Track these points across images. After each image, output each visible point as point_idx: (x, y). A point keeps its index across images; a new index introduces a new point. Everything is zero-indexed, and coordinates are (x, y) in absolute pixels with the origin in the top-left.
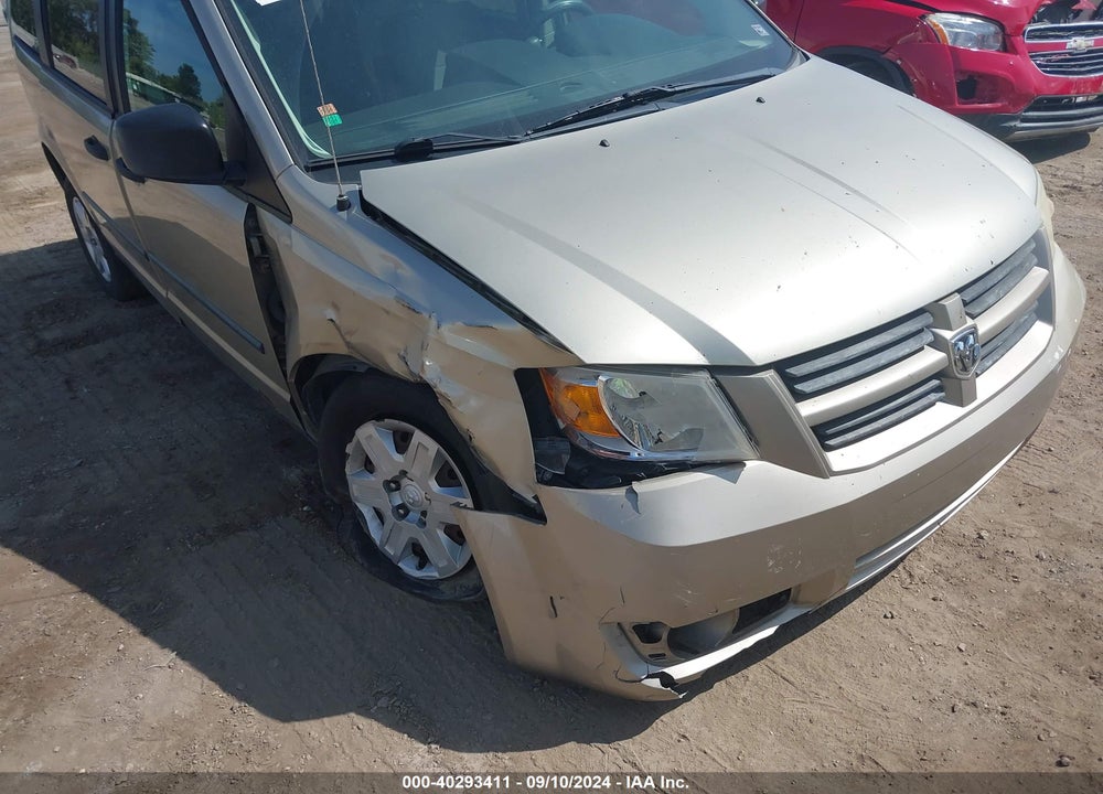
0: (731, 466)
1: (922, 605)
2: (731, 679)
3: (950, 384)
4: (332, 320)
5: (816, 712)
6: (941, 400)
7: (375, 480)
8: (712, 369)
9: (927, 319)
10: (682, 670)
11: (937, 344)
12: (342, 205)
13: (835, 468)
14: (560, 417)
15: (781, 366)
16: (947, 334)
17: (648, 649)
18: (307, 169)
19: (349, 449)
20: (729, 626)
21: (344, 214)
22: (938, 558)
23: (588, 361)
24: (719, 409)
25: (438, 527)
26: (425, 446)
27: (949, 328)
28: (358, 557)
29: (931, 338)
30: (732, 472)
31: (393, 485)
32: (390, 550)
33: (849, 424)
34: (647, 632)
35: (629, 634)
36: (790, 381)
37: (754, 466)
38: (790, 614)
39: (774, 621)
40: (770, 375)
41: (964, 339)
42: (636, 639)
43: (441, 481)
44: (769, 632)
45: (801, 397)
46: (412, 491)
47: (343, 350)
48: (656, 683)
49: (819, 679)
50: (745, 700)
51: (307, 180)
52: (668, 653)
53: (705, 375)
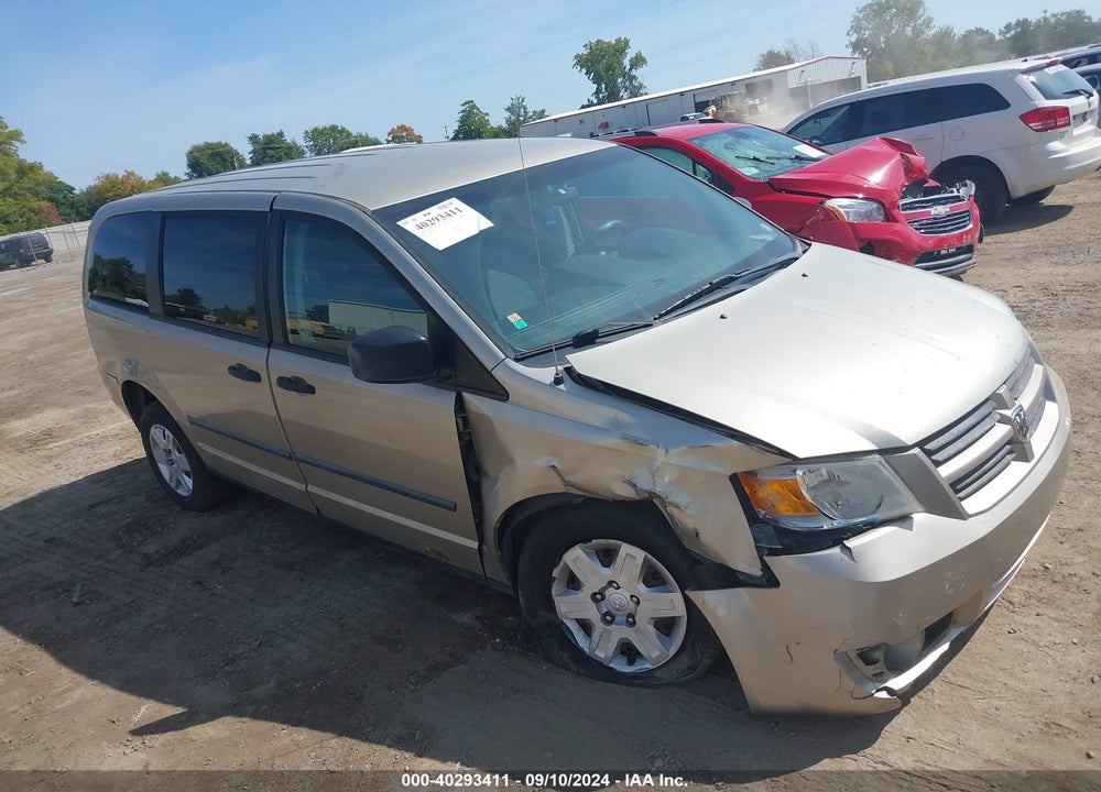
0: (903, 520)
1: (1032, 620)
2: (921, 693)
3: (1017, 447)
4: (553, 466)
5: (997, 703)
6: (1014, 460)
7: (584, 595)
8: (881, 452)
9: (992, 404)
10: (899, 682)
11: (1004, 420)
12: (558, 381)
13: (970, 512)
14: (758, 507)
15: (921, 444)
16: (1008, 413)
17: (870, 670)
18: (517, 360)
19: (555, 573)
20: (919, 646)
21: (562, 387)
22: (1025, 588)
23: (801, 456)
24: (892, 479)
25: (649, 623)
26: (632, 557)
27: (1008, 408)
28: (572, 666)
29: (999, 417)
30: (908, 523)
31: (598, 597)
32: (600, 654)
33: (968, 481)
34: (866, 657)
35: (854, 661)
36: (929, 453)
37: (920, 518)
38: (954, 633)
39: (947, 638)
40: (916, 451)
41: (1018, 415)
42: (860, 663)
43: (647, 583)
44: (945, 647)
45: (938, 464)
46: (618, 598)
47: (561, 489)
48: (884, 695)
49: (986, 682)
50: (940, 706)
51: (519, 367)
52: (886, 671)
53: (877, 457)
